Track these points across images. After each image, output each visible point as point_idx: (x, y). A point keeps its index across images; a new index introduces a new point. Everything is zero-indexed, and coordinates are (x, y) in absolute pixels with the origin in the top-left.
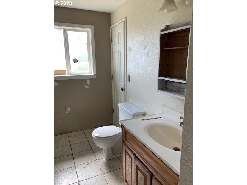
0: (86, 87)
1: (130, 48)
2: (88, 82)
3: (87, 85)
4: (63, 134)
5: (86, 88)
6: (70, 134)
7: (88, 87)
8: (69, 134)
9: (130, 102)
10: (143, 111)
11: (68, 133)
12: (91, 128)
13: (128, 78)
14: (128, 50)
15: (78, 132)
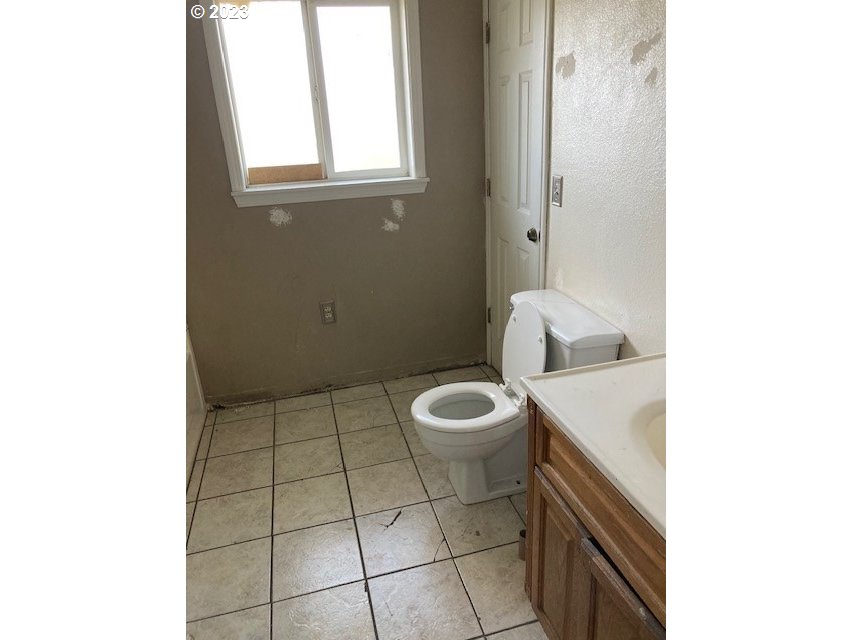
0: (390, 226)
1: (569, 64)
2: (398, 207)
3: (393, 218)
4: (316, 391)
5: (389, 233)
6: (337, 395)
7: (397, 227)
8: (333, 392)
9: (560, 288)
10: (614, 331)
11: (330, 391)
12: (410, 376)
13: (555, 188)
14: (557, 72)
15: (365, 386)
